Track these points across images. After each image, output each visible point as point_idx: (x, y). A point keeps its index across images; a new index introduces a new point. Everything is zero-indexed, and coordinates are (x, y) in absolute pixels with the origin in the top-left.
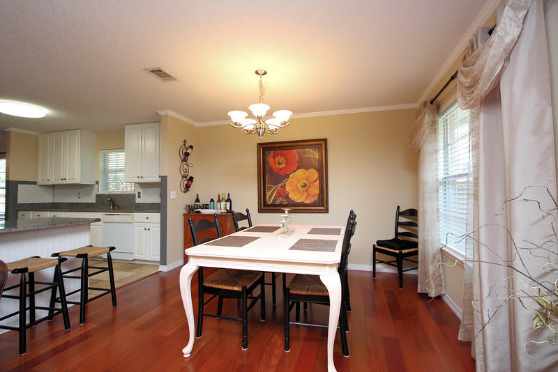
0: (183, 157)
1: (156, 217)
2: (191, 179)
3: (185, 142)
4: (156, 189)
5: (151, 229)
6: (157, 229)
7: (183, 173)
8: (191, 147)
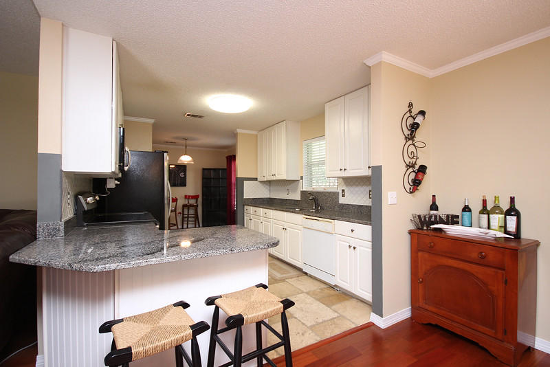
0: (407, 132)
1: (365, 231)
2: (423, 169)
3: (411, 105)
4: (365, 187)
5: (358, 248)
6: (366, 251)
7: (408, 161)
8: (422, 113)
